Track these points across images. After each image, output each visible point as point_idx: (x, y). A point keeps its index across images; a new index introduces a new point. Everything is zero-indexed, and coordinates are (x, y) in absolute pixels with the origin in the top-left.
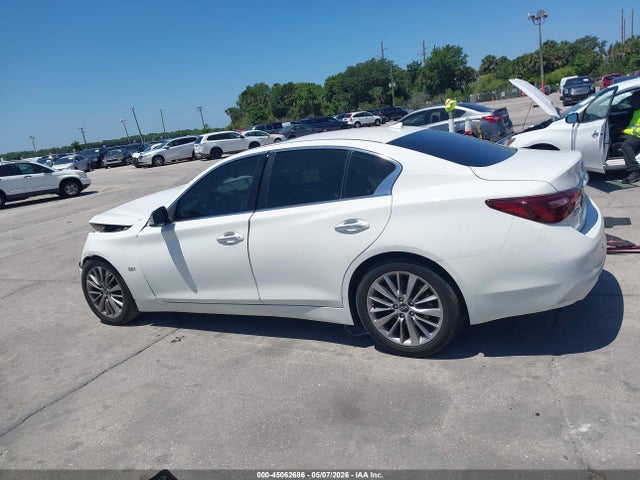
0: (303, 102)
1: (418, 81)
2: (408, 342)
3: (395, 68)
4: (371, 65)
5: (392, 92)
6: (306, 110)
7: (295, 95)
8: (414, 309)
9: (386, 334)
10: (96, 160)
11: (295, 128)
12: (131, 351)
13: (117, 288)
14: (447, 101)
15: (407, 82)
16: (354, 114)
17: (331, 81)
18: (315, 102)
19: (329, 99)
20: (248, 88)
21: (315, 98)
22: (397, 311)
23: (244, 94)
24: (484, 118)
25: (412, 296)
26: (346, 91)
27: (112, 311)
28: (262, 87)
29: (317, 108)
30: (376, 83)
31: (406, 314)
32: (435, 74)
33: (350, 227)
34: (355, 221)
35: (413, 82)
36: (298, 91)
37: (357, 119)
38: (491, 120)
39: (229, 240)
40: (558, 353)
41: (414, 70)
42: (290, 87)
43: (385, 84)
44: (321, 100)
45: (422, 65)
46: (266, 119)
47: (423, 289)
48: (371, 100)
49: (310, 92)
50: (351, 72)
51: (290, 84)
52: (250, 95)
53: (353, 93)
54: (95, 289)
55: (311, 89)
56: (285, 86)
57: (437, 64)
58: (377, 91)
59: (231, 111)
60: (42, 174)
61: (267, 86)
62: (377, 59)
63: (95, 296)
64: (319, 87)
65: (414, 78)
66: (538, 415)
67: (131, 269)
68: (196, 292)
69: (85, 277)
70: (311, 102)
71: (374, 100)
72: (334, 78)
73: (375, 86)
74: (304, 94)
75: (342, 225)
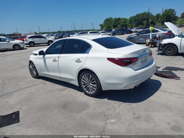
0: (122, 24)
1: (159, 20)
2: (89, 93)
3: (152, 15)
4: (144, 14)
5: (150, 23)
6: (123, 26)
7: (120, 22)
8: (91, 84)
9: (85, 89)
10: (61, 36)
11: (115, 31)
12: (33, 85)
13: (35, 69)
14: (150, 27)
15: (155, 19)
16: (135, 28)
17: (131, 18)
18: (126, 24)
19: (130, 23)
20: (107, 19)
21: (125, 23)
22: (88, 84)
23: (105, 20)
24: (164, 33)
25: (90, 81)
26: (135, 21)
27: (34, 75)
28: (111, 19)
29: (126, 25)
30: (145, 19)
31: (89, 85)
32: (164, 18)
33: (78, 61)
34: (79, 59)
35: (157, 19)
36: (121, 20)
37: (135, 30)
38: (166, 34)
39: (55, 61)
40: (125, 102)
41: (158, 16)
42: (119, 19)
43: (148, 20)
44: (128, 23)
45: (161, 14)
46: (111, 28)
47: (93, 79)
48: (143, 24)
49: (125, 21)
50: (138, 15)
51: (119, 18)
52: (107, 21)
53: (137, 22)
54: (31, 69)
55: (125, 20)
56: (117, 18)
57: (166, 14)
58: (145, 22)
59: (101, 25)
60: (44, 39)
61: (112, 18)
62: (147, 12)
63: (31, 70)
64: (128, 19)
65: (158, 18)
66: (105, 115)
67: (37, 65)
68: (49, 72)
69: (29, 66)
70: (125, 24)
71: (144, 24)
72: (132, 17)
73: (144, 20)
74: (123, 21)
75: (77, 60)
